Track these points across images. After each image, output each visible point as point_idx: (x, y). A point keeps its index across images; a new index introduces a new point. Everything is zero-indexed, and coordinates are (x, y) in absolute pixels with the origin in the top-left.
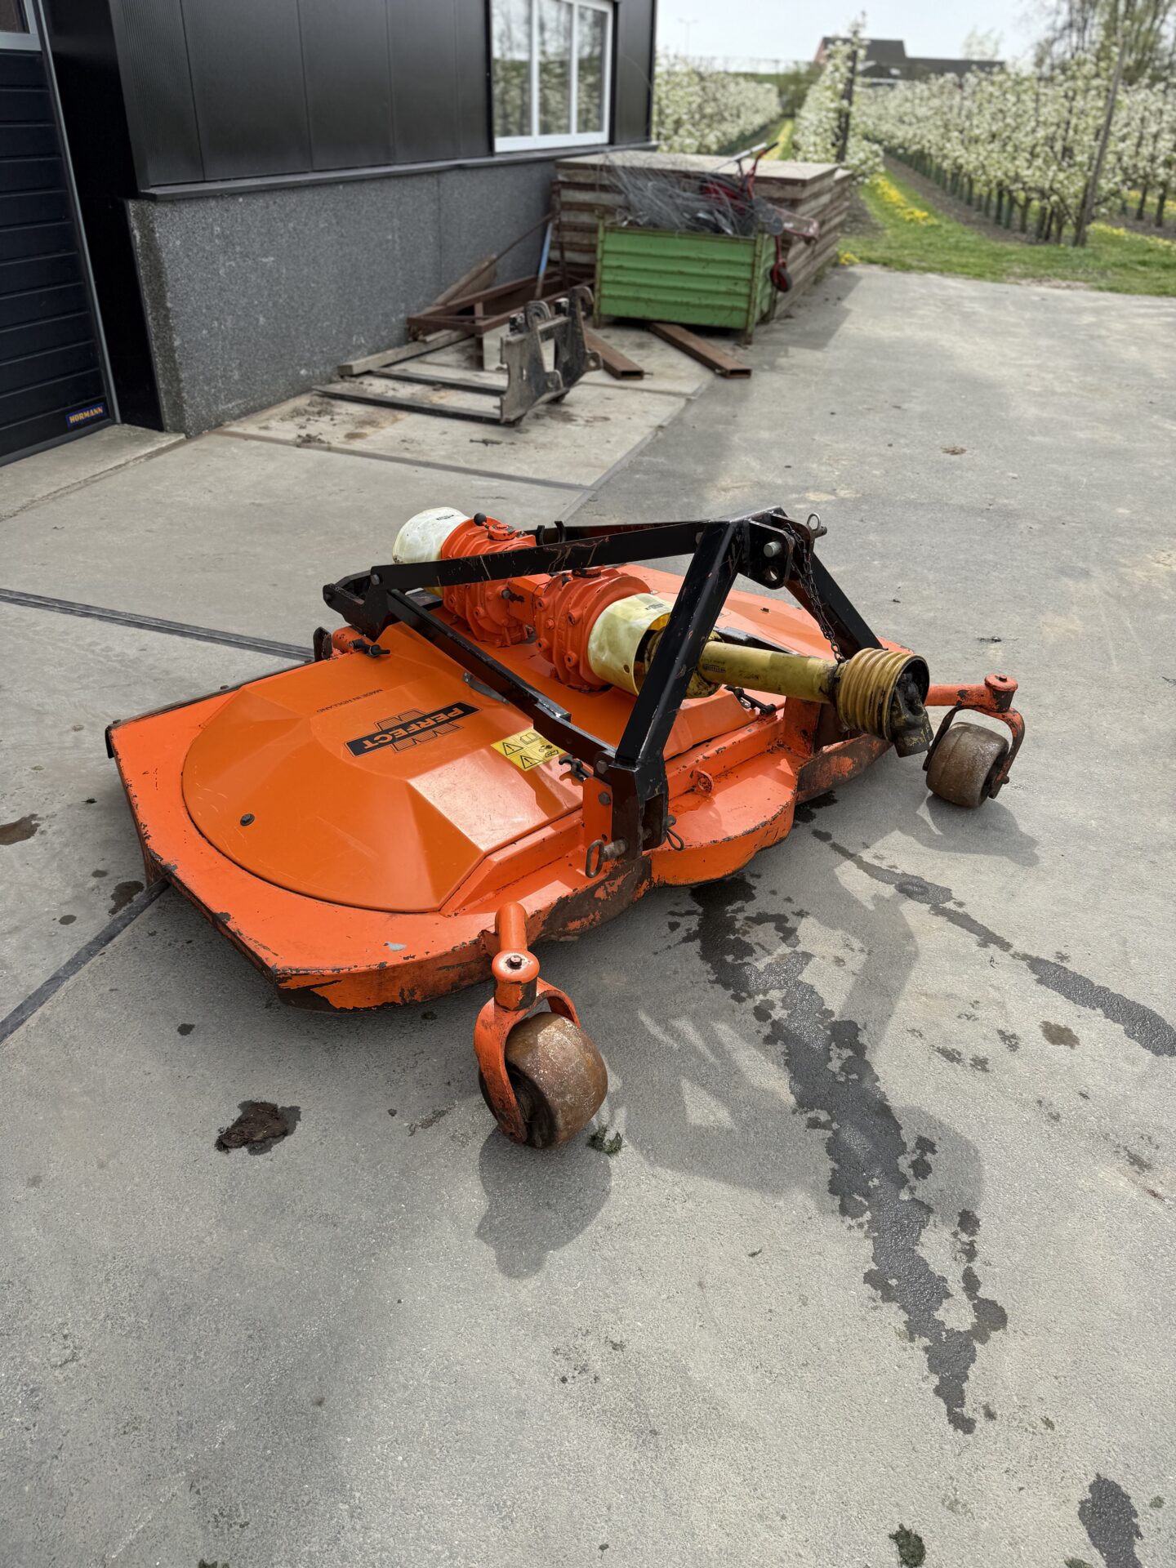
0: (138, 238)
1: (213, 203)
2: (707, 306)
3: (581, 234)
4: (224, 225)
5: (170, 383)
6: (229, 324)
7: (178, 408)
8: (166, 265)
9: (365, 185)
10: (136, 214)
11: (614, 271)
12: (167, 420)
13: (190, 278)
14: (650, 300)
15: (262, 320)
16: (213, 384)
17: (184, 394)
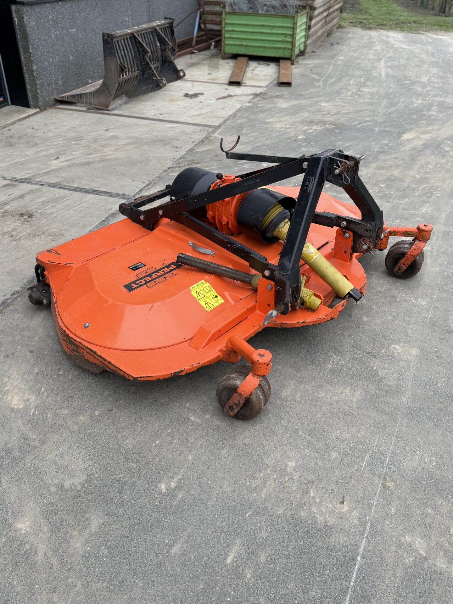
0: (16, 22)
1: (48, 5)
2: (274, 48)
3: (215, 16)
4: (54, 15)
5: (32, 86)
6: (57, 60)
7: (36, 97)
8: (29, 33)
10: (16, 11)
11: (231, 33)
12: (31, 103)
13: (39, 39)
14: (247, 46)
15: (71, 57)
16: (51, 86)
17: (38, 91)
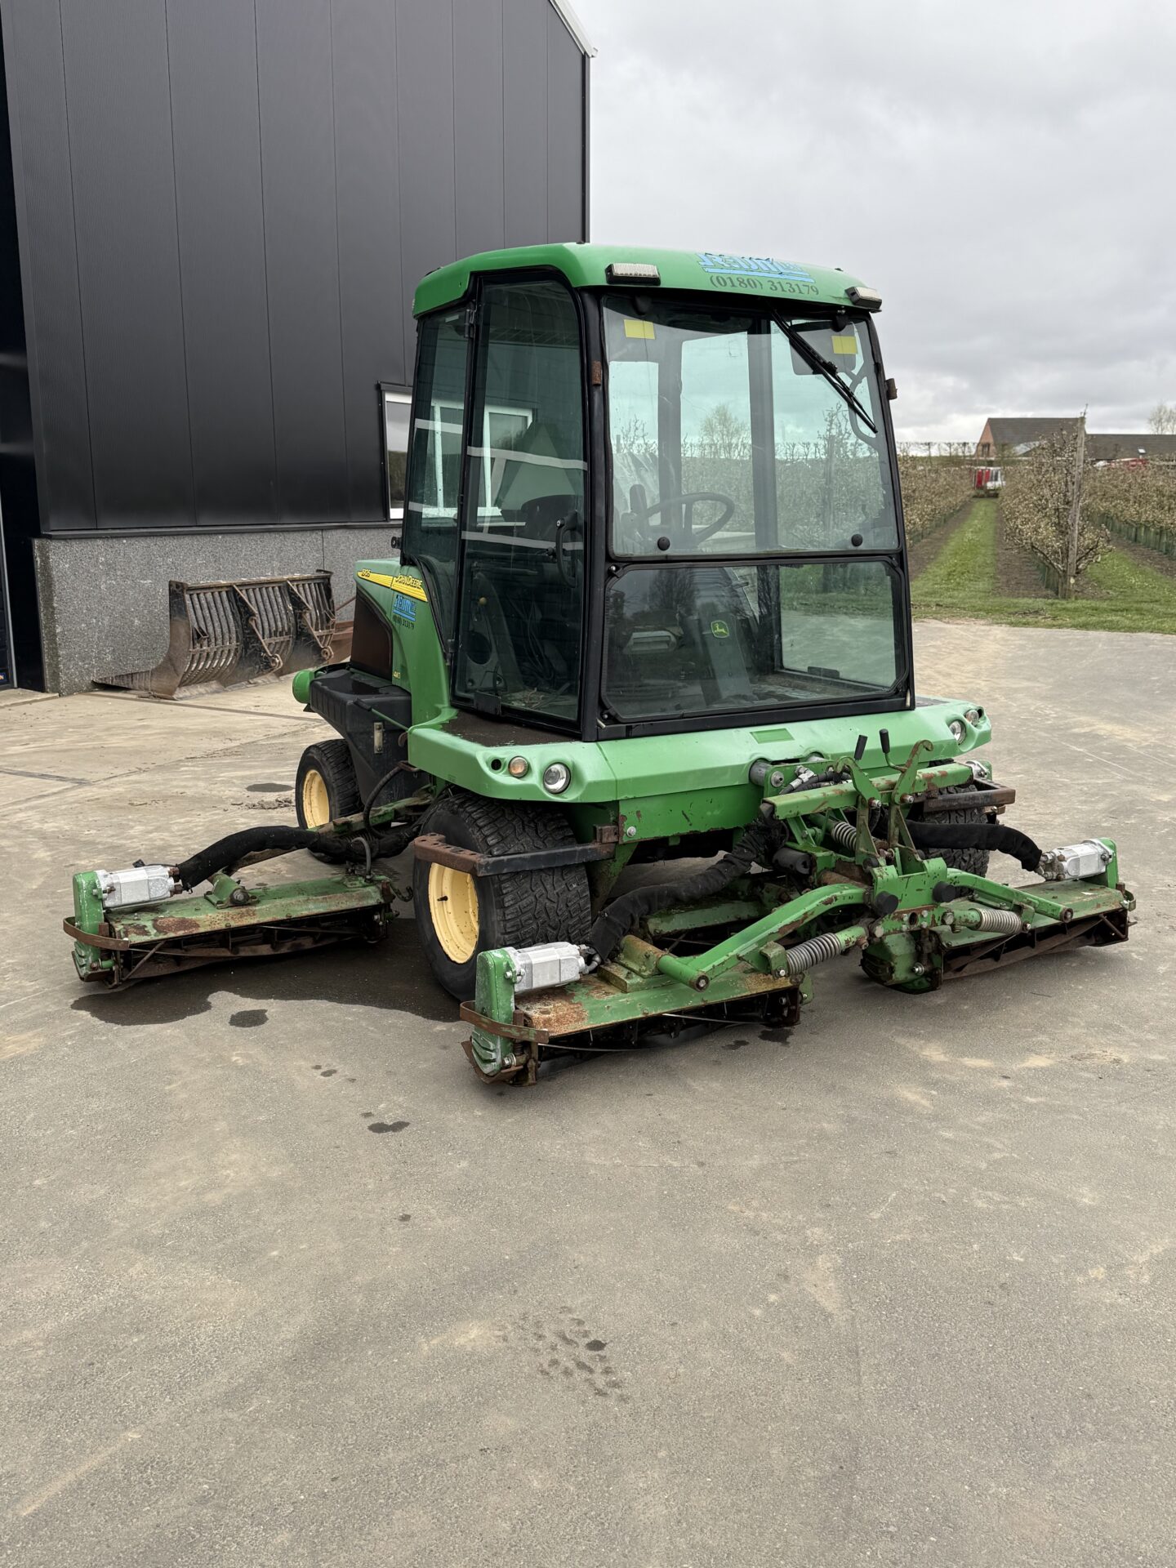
0: (39, 563)
1: (100, 542)
4: (108, 557)
5: (52, 658)
6: (106, 622)
7: (55, 676)
8: (55, 579)
9: (246, 536)
10: (39, 547)
12: (48, 684)
13: (74, 589)
15: (137, 622)
16: (87, 661)
17: (61, 666)
